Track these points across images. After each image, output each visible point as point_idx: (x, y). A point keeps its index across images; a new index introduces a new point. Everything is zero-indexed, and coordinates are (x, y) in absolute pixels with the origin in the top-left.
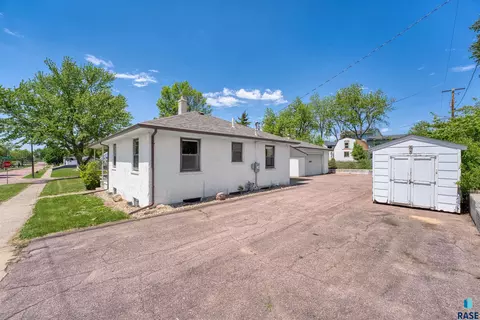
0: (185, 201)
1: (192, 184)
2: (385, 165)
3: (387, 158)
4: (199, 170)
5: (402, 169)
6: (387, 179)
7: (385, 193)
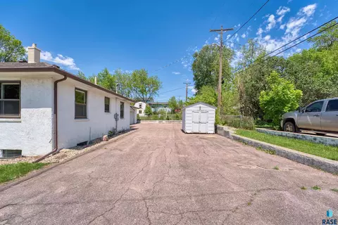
0: (78, 145)
1: (82, 129)
2: (190, 115)
3: (191, 112)
4: (86, 118)
5: (196, 117)
6: (191, 122)
7: (191, 128)
